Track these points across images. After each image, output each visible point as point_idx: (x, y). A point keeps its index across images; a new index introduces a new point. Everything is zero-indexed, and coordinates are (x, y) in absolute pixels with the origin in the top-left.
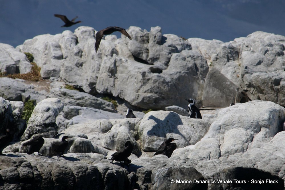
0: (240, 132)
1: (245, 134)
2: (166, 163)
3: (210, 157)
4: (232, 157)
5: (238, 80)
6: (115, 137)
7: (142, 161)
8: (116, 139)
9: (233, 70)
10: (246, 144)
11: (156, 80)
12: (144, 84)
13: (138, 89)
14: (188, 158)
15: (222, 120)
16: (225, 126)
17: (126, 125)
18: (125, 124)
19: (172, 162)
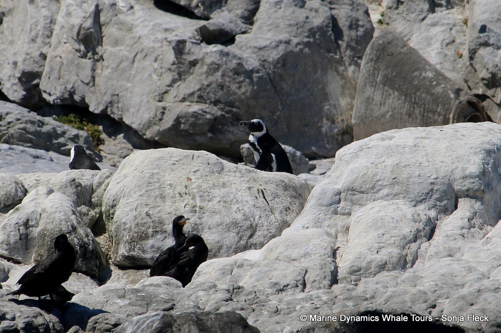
0: (395, 210)
1: (409, 216)
2: (173, 300)
3: (304, 285)
4: (370, 285)
5: (460, 66)
6: (33, 226)
7: (104, 295)
8: (35, 232)
9: (447, 37)
10: (414, 246)
11: (216, 64)
12: (181, 76)
13: (164, 91)
14: (239, 288)
15: (345, 176)
16: (354, 195)
17: (67, 189)
18: (63, 188)
19: (193, 298)
